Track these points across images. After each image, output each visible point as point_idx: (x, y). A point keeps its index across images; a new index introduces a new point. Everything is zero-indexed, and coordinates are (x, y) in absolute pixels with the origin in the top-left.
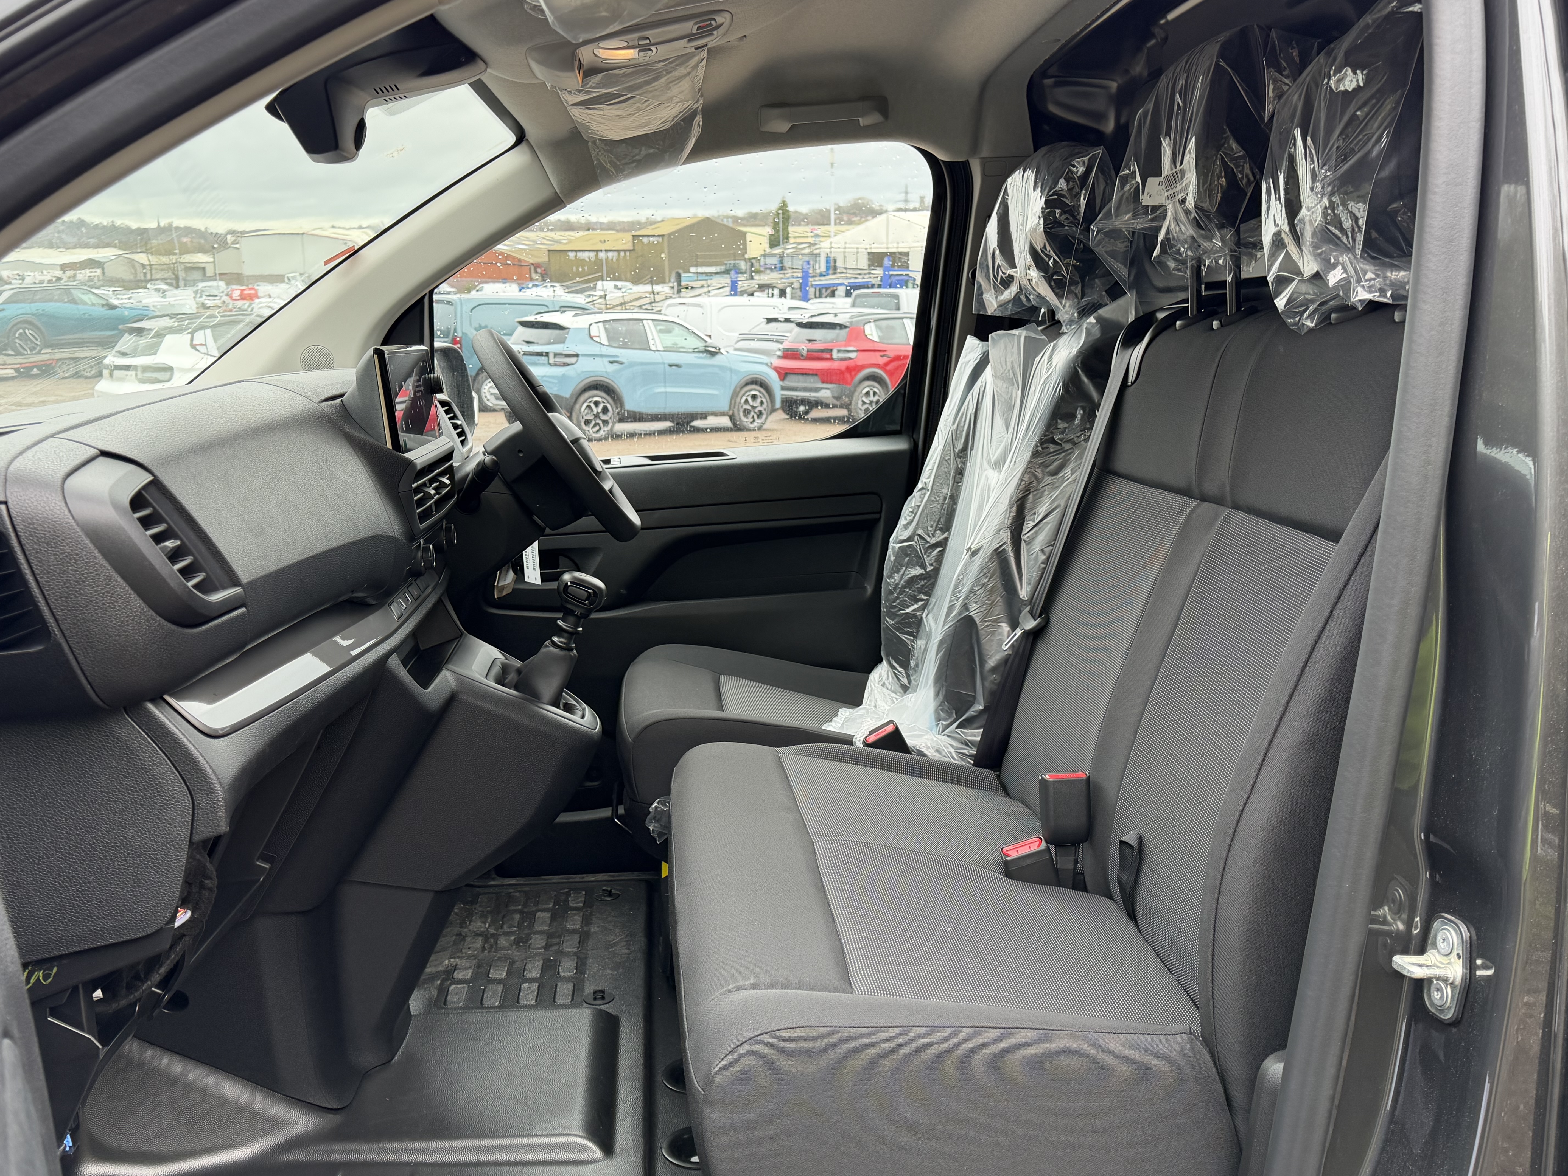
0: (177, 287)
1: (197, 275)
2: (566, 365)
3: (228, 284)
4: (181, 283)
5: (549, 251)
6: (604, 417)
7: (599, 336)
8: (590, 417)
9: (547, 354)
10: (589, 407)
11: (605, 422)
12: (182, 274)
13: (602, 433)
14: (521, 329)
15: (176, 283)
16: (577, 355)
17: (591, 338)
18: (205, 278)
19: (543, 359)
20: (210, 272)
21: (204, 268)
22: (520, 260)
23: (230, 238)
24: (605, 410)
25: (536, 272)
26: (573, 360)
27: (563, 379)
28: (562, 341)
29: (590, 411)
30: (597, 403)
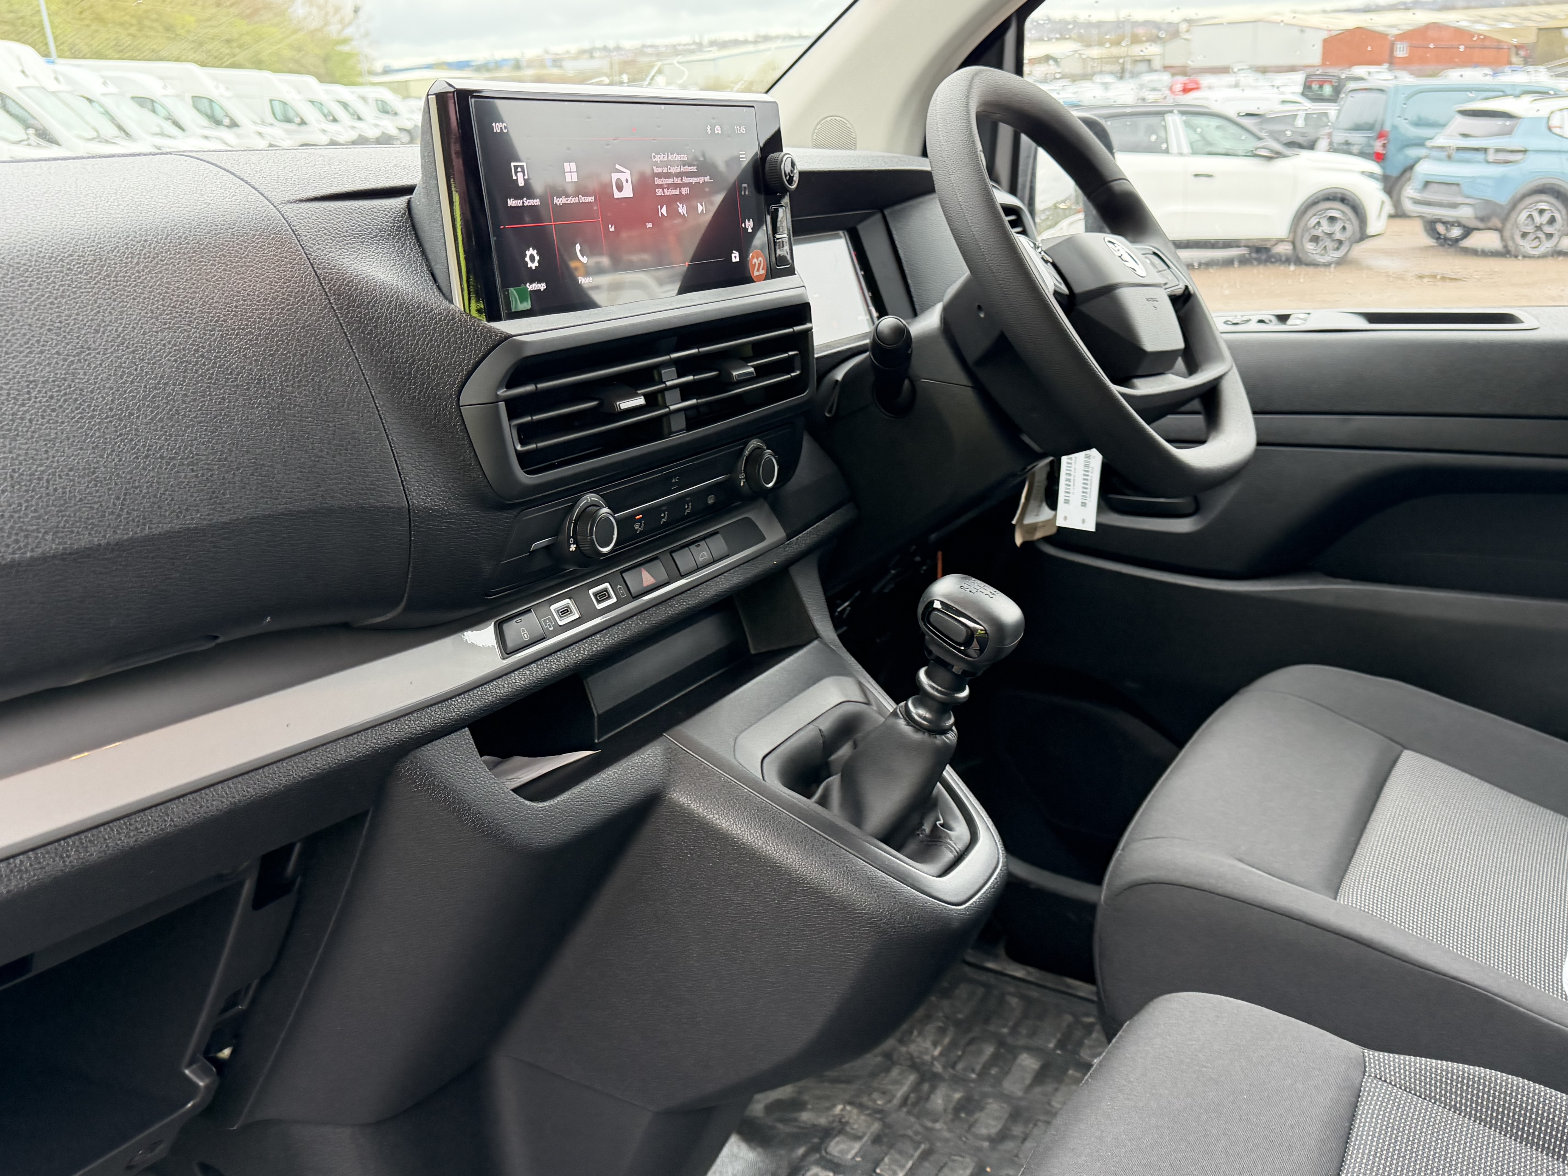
0: (1121, 78)
1: (1143, 67)
2: (1507, 162)
3: (1173, 75)
4: (1127, 75)
5: (1540, 29)
6: (1548, 229)
7: (1560, 127)
8: (1530, 229)
9: (1485, 150)
10: (1530, 216)
11: (1549, 236)
12: (1128, 66)
13: (1542, 249)
14: (1460, 119)
15: (1121, 75)
16: (1525, 151)
17: (1550, 129)
18: (1152, 70)
19: (1480, 156)
20: (1157, 64)
21: (1149, 61)
22: (1499, 41)
23: (1183, 27)
24: (1552, 221)
25: (1517, 54)
26: (1519, 157)
27: (1501, 181)
28: (1509, 133)
29: (1531, 223)
30: (1541, 212)
